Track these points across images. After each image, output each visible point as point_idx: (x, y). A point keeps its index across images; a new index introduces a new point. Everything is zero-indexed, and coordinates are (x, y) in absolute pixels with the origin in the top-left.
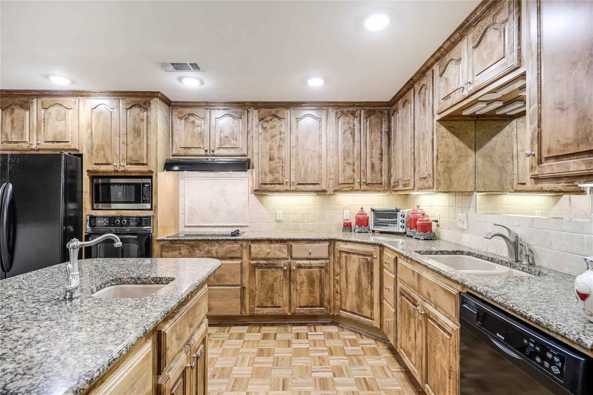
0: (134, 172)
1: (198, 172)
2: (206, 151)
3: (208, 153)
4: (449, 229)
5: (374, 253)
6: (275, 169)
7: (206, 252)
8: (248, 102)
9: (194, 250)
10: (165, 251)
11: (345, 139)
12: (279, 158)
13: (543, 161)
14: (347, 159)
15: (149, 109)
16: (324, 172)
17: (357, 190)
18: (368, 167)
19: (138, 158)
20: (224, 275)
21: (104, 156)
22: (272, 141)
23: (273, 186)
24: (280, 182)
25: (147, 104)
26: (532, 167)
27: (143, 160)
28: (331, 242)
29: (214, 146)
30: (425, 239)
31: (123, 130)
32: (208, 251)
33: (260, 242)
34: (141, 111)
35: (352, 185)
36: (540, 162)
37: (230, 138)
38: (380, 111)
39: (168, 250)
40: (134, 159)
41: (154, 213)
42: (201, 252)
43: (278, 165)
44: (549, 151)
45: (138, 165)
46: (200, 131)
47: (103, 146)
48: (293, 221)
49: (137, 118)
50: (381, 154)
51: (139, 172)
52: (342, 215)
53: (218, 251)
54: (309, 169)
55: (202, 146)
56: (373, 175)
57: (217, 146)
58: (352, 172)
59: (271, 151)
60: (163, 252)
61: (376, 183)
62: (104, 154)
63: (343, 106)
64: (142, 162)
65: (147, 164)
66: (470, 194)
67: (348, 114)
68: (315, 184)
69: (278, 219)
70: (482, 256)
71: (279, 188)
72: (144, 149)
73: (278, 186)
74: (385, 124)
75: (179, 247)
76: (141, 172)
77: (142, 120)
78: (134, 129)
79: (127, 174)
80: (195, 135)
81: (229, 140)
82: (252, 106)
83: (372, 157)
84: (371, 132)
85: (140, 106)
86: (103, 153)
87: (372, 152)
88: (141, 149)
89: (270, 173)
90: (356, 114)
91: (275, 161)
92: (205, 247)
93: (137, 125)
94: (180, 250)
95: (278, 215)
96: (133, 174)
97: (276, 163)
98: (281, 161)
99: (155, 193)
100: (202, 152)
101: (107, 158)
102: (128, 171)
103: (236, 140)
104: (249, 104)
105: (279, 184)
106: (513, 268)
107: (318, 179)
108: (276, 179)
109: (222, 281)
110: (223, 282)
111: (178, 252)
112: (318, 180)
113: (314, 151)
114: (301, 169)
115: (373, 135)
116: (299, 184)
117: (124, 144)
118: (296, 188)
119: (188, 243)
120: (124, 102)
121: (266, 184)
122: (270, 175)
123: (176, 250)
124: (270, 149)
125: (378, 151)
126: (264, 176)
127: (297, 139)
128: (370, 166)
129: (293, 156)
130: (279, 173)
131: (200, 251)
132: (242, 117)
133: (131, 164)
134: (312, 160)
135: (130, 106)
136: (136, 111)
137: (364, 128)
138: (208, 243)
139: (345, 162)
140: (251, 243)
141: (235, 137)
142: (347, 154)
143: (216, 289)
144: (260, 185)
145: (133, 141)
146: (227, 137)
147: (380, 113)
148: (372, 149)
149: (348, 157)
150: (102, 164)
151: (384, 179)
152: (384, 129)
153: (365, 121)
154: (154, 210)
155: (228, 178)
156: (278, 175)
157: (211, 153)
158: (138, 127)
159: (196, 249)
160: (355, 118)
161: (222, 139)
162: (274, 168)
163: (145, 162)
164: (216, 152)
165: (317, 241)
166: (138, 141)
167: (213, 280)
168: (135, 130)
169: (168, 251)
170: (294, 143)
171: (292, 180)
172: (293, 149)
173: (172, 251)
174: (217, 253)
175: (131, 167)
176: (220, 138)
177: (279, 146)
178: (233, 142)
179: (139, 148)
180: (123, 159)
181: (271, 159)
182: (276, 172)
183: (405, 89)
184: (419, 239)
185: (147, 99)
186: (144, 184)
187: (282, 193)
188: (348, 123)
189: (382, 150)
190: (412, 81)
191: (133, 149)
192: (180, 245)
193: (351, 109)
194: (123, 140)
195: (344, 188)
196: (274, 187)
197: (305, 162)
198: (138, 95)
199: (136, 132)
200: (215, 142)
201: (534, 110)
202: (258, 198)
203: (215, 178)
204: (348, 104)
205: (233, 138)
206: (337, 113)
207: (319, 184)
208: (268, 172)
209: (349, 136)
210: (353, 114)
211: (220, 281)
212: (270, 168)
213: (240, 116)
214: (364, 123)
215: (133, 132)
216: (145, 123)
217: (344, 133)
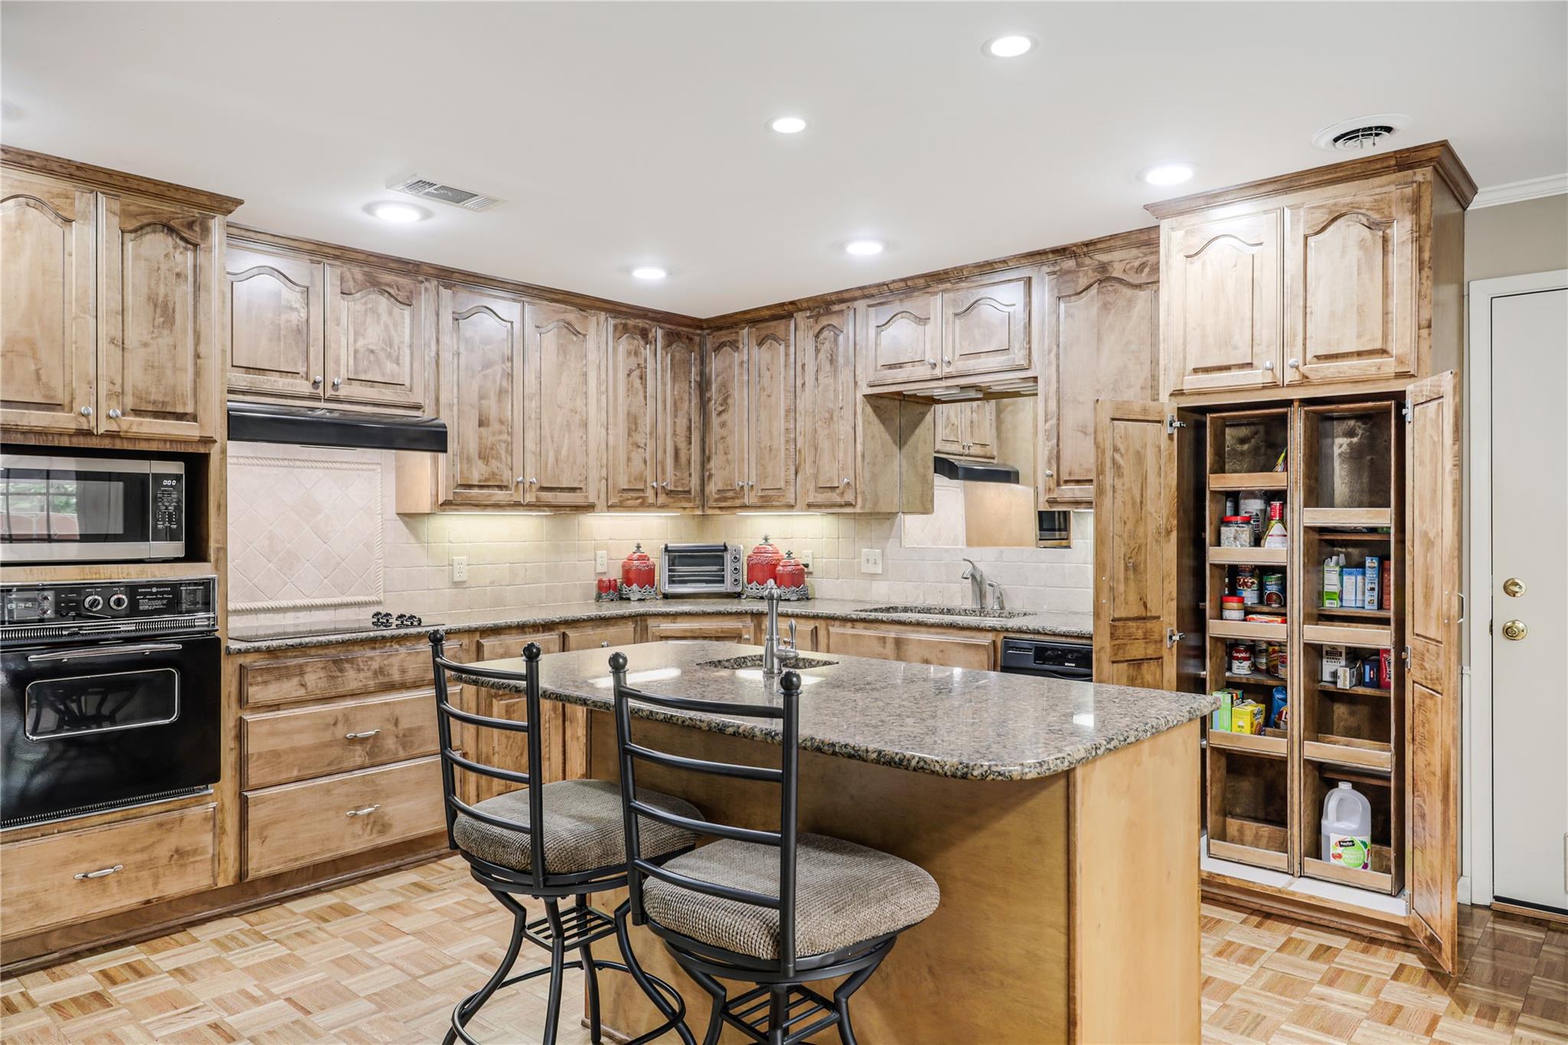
0: (148, 440)
1: (297, 446)
2: (315, 384)
3: (320, 391)
4: (838, 578)
5: (744, 632)
6: (492, 449)
7: (375, 673)
8: (430, 265)
9: (341, 671)
10: (258, 684)
11: (630, 388)
12: (501, 422)
13: (1062, 483)
14: (634, 435)
15: (202, 246)
16: (593, 462)
17: (651, 506)
18: (668, 455)
19: (165, 395)
20: (420, 729)
21: (39, 378)
22: (485, 376)
23: (485, 491)
24: (502, 481)
25: (197, 228)
26: (1050, 489)
27: (185, 404)
28: (637, 621)
29: (337, 373)
30: (798, 600)
31: (108, 299)
32: (380, 668)
33: (500, 634)
34: (175, 248)
35: (641, 495)
36: (1058, 485)
37: (382, 356)
38: (688, 337)
39: (266, 677)
40: (153, 397)
41: (217, 568)
42: (362, 675)
43: (497, 438)
44: (1070, 474)
45: (164, 418)
46: (296, 322)
47: (31, 344)
48: (492, 583)
49: (163, 267)
50: (689, 429)
51: (165, 441)
52: (593, 562)
53: (406, 665)
54: (564, 452)
55: (302, 370)
56: (678, 474)
57: (344, 374)
58: (643, 466)
59: (483, 402)
60: (251, 685)
61: (681, 491)
62: (37, 372)
63: (626, 313)
64: (180, 410)
65: (195, 418)
66: (890, 516)
67: (636, 334)
68: (573, 490)
69: (456, 579)
70: (931, 609)
71: (500, 498)
72: (186, 370)
73: (497, 491)
74: (696, 367)
75: (300, 666)
76: (171, 441)
77: (178, 275)
78: (152, 299)
79: (119, 445)
80: (283, 332)
81: (378, 361)
82: (437, 277)
83: (675, 434)
84: (674, 379)
85: (171, 230)
86: (33, 368)
87: (675, 422)
88: (175, 369)
89: (480, 458)
90: (650, 336)
91: (491, 429)
92: (371, 658)
93: (162, 291)
94: (302, 674)
95: (457, 567)
96: (143, 446)
97: (494, 434)
98: (504, 428)
99: (219, 506)
100: (305, 388)
101: (47, 386)
102: (129, 435)
103: (398, 364)
104: (432, 271)
105: (500, 487)
106: (985, 616)
107: (580, 478)
108: (494, 474)
109: (416, 745)
110: (419, 747)
111: (295, 681)
112: (581, 481)
113: (572, 410)
114: (547, 451)
115: (676, 388)
116: (543, 489)
117: (116, 345)
118: (537, 498)
119: (320, 652)
120: (116, 206)
121: (470, 486)
122: (480, 462)
123: (289, 676)
124: (481, 398)
125: (685, 421)
126: (465, 467)
127: (539, 376)
128: (673, 452)
129: (530, 418)
130: (501, 458)
131: (359, 670)
132: (414, 302)
133: (137, 412)
134: (569, 431)
135: (136, 224)
136: (157, 243)
137: (662, 370)
138: (374, 648)
139: (631, 441)
140: (481, 637)
141: (395, 354)
142: (633, 423)
143: (402, 770)
144: (456, 488)
145: (147, 338)
146: (372, 351)
147: (687, 341)
148: (676, 416)
149: (636, 430)
150: (27, 405)
151: (694, 483)
152: (694, 375)
153: (664, 353)
154: (217, 560)
155: (326, 465)
156: (500, 465)
157: (330, 392)
158: (166, 296)
159: (347, 666)
160: (647, 344)
161: (359, 356)
162: (489, 445)
163: (190, 409)
164: (343, 392)
165: (613, 621)
166: (166, 340)
167: (393, 747)
168: (155, 306)
169: (265, 683)
170: (532, 386)
171: (528, 479)
172: (531, 400)
173: (278, 679)
174: (403, 671)
175: (141, 424)
176: (356, 352)
177: (500, 392)
178: (390, 367)
179: (169, 365)
180: (111, 395)
181: (481, 424)
182: (493, 458)
183: (767, 313)
184: (789, 600)
185: (196, 212)
186: (159, 478)
187: (505, 510)
188: (636, 354)
189: (690, 421)
190: (794, 306)
191: (149, 366)
192: (301, 661)
193: (640, 323)
194: (113, 333)
195: (628, 499)
196: (490, 495)
197: (556, 435)
198: (168, 194)
199: (159, 311)
200: (337, 361)
201: (1052, 425)
202: (406, 524)
203: (286, 463)
204: (635, 311)
205: (389, 356)
206: (616, 327)
207: (581, 489)
208: (477, 456)
209: (637, 382)
210: (644, 334)
211: (411, 747)
212: (480, 444)
213: (408, 298)
214: (662, 357)
215: (152, 308)
216: (190, 288)
217: (629, 375)
